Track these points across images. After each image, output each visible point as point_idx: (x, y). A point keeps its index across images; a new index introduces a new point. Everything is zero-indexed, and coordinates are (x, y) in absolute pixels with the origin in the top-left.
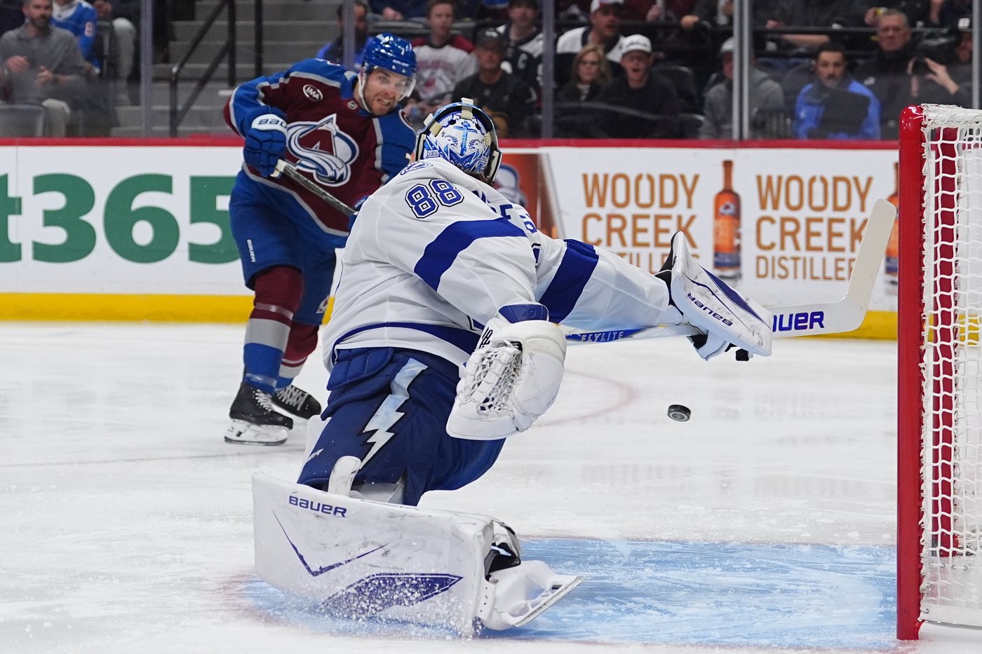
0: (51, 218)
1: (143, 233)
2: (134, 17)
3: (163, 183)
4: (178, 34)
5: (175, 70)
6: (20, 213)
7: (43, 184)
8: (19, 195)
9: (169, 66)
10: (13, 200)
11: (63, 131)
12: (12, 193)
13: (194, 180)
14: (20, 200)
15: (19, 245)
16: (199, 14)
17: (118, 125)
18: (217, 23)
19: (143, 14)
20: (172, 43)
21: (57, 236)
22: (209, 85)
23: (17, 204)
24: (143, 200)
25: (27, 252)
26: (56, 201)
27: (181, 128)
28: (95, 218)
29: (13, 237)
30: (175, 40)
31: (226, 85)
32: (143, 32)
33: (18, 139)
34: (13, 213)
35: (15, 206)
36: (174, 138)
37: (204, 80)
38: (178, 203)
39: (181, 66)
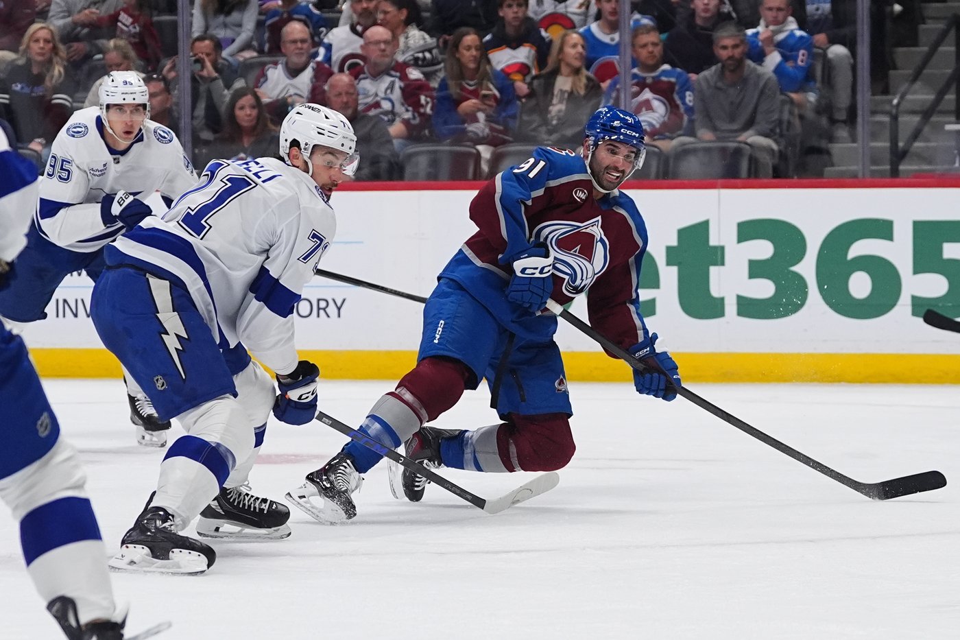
0: (757, 269)
1: (860, 285)
2: (851, 45)
3: (882, 229)
4: (899, 62)
5: (895, 102)
6: (723, 264)
7: (748, 231)
8: (722, 244)
9: (889, 97)
10: (715, 248)
11: (771, 172)
12: (713, 242)
13: (917, 225)
14: (722, 248)
15: (722, 299)
16: (923, 38)
17: (833, 165)
18: (941, 49)
19: (859, 39)
20: (892, 72)
21: (764, 289)
22: (934, 119)
23: (719, 253)
24: (861, 248)
25: (731, 307)
26: (763, 249)
27: (901, 167)
28: (807, 268)
29: (715, 292)
30: (895, 68)
31: (953, 119)
32: (859, 59)
33: (720, 181)
34: (715, 264)
35: (717, 256)
36: (893, 178)
37: (927, 113)
38: (899, 251)
39: (902, 98)
